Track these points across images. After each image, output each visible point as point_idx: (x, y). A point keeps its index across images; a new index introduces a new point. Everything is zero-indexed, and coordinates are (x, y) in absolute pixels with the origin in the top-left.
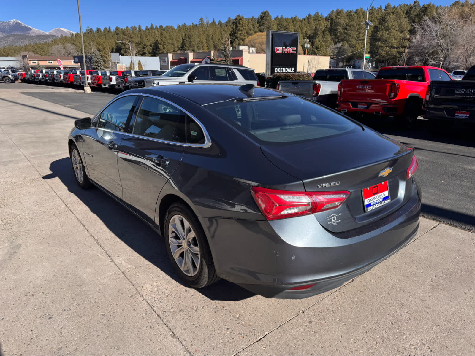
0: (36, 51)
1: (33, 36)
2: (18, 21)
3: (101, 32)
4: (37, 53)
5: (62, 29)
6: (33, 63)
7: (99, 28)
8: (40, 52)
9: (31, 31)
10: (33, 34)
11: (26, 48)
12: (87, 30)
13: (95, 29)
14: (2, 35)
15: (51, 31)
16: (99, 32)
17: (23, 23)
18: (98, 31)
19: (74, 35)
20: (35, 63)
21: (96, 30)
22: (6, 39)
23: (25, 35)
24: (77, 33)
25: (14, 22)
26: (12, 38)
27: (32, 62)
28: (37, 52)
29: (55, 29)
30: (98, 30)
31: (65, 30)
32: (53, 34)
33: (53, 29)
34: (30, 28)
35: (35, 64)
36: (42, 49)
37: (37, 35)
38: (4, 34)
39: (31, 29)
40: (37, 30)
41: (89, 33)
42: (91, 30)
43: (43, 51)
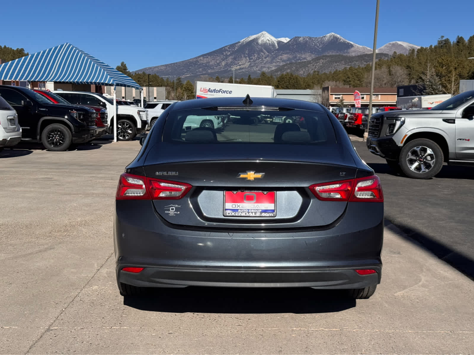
0: (348, 80)
1: (353, 58)
2: (336, 35)
3: (463, 44)
4: (350, 83)
5: (400, 43)
6: (336, 98)
7: (461, 37)
8: (354, 82)
9: (353, 49)
10: (353, 54)
11: (334, 77)
12: (440, 42)
13: (453, 40)
14: (311, 57)
15: (383, 47)
16: (460, 44)
17: (342, 38)
18: (458, 42)
19: (416, 50)
20: (339, 98)
21: (455, 41)
22: (313, 64)
23: (342, 56)
24: (422, 48)
25: (330, 36)
26: (323, 61)
27: (334, 96)
28: (350, 81)
29: (390, 44)
30: (460, 40)
31: (405, 44)
32: (385, 52)
33: (387, 44)
34: (351, 44)
35: (338, 100)
36: (357, 76)
37: (359, 54)
38: (313, 56)
39: (352, 46)
40: (361, 46)
41: (442, 46)
42: (447, 41)
43: (359, 80)
